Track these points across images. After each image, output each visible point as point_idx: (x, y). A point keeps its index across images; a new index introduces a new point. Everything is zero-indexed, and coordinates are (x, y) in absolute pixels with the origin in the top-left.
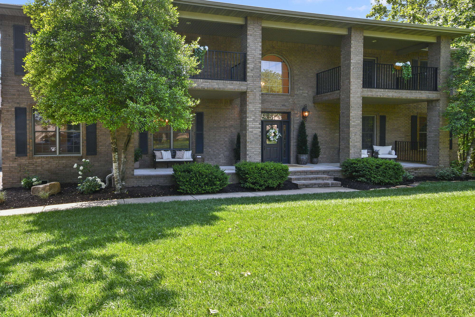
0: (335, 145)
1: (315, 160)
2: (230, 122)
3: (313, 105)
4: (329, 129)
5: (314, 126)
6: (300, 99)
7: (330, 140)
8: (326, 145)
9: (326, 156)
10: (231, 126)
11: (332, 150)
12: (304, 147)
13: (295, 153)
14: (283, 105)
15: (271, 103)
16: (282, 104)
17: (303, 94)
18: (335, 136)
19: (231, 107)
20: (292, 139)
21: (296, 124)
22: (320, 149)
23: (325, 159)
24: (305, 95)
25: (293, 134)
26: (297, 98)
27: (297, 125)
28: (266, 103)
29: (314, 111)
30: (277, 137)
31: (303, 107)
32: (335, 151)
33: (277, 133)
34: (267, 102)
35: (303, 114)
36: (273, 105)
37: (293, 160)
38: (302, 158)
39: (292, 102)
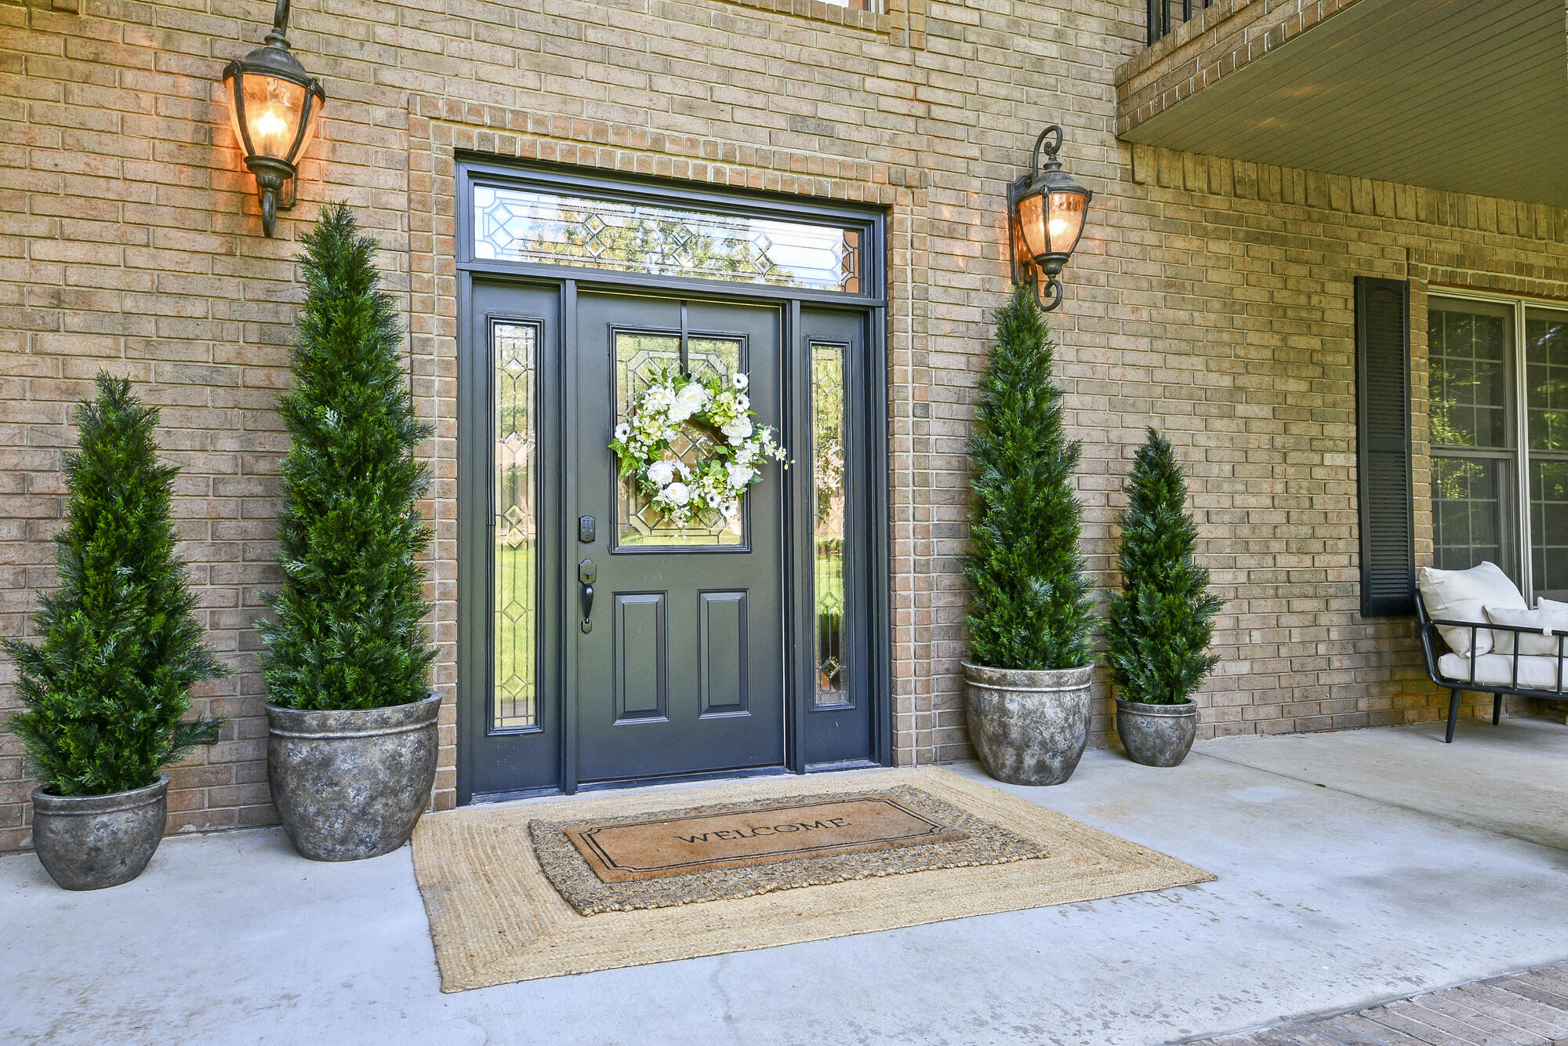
0: (1322, 561)
1: (1157, 720)
2: (42, 249)
3: (1118, 156)
4: (1266, 411)
5: (1132, 375)
6: (986, 87)
7: (1279, 517)
8: (1245, 560)
9: (1244, 667)
10: (58, 299)
11: (1298, 605)
12: (1039, 587)
13: (945, 652)
14: (799, 124)
15: (663, 83)
16: (793, 105)
17: (1021, 43)
18: (1318, 473)
19: (55, 45)
20: (904, 497)
21: (943, 344)
22: (1212, 605)
23: (1242, 698)
24: (1037, 48)
25: (920, 444)
26: (954, 65)
27: (957, 345)
28: (596, 71)
29: (1129, 220)
30: (740, 474)
31: (1015, 173)
32: (1324, 619)
33: (738, 430)
34: (605, 55)
35: (1015, 221)
36: (689, 108)
37: (923, 722)
38: (1026, 714)
39: (902, 107)
